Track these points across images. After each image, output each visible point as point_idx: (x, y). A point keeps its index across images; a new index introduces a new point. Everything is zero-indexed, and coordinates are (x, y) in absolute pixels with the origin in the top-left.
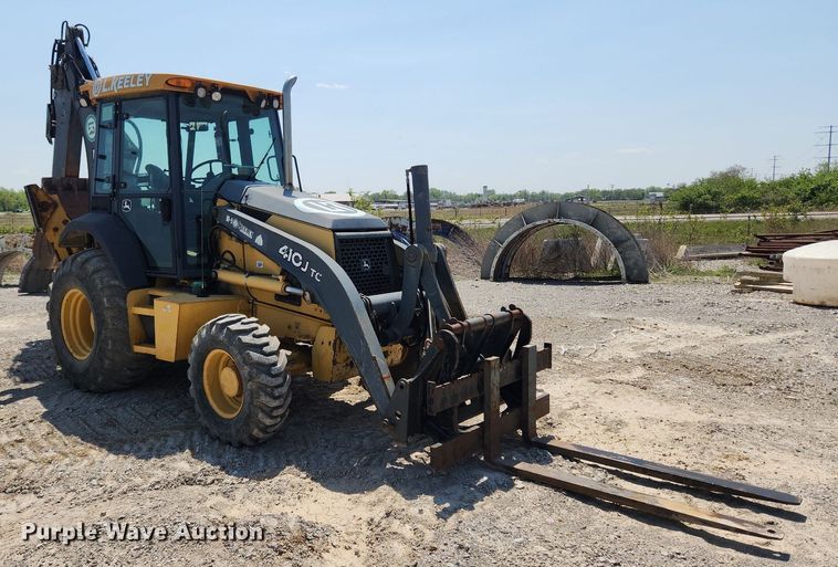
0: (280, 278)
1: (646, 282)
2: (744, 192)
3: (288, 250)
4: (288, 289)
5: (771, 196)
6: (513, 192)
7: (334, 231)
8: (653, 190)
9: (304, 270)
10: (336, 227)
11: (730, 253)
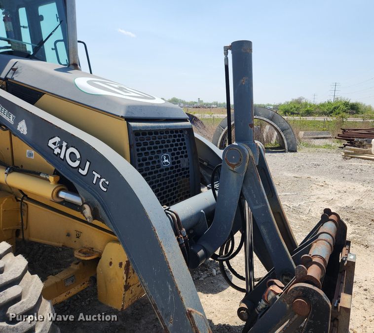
0: (51, 178)
1: (296, 151)
2: (308, 108)
3: (61, 143)
4: (63, 195)
5: (317, 110)
6: (211, 102)
7: (128, 120)
8: (268, 105)
9: (84, 172)
10: (130, 115)
11: (322, 136)
